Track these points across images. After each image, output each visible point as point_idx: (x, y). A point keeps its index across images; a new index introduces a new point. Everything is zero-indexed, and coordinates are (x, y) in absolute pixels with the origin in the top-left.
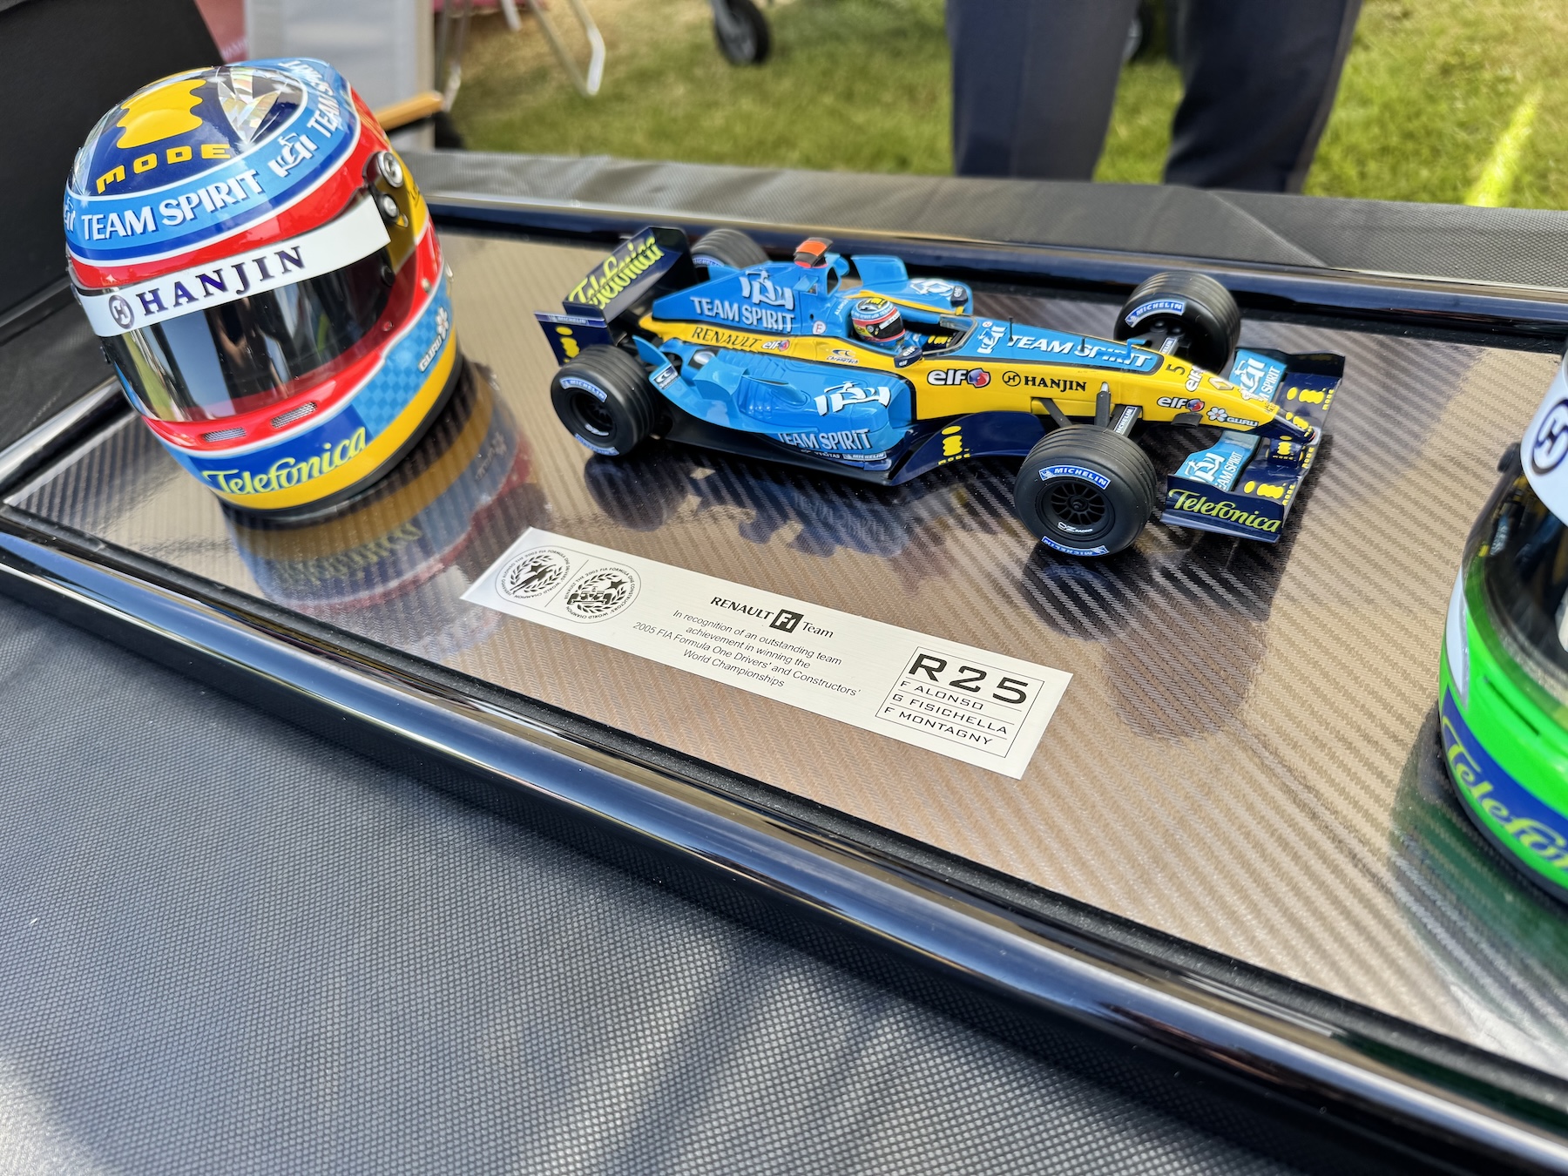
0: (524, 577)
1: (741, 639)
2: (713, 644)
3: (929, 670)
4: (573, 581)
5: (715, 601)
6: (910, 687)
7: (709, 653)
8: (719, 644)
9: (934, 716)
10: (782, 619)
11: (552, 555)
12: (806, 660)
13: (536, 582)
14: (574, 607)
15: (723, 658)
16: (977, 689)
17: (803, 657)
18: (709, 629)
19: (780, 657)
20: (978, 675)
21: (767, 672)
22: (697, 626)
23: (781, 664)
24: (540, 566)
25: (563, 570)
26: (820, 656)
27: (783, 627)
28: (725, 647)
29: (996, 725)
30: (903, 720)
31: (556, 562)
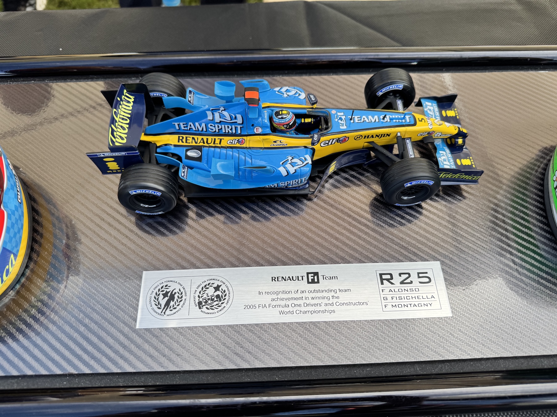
0: (163, 302)
1: (299, 295)
2: (289, 303)
3: (388, 280)
4: (192, 295)
5: (273, 279)
6: (387, 291)
7: (290, 309)
8: (292, 302)
9: (405, 302)
10: (310, 278)
11: (169, 284)
12: (336, 295)
13: (172, 303)
14: (204, 309)
15: (298, 308)
16: (411, 282)
17: (333, 294)
18: (281, 296)
19: (323, 298)
20: (407, 275)
21: (323, 308)
22: (275, 296)
23: (326, 301)
24: (167, 293)
25: (182, 290)
26: (340, 291)
27: (313, 282)
28: (296, 302)
29: (430, 296)
30: (395, 308)
31: (174, 287)
